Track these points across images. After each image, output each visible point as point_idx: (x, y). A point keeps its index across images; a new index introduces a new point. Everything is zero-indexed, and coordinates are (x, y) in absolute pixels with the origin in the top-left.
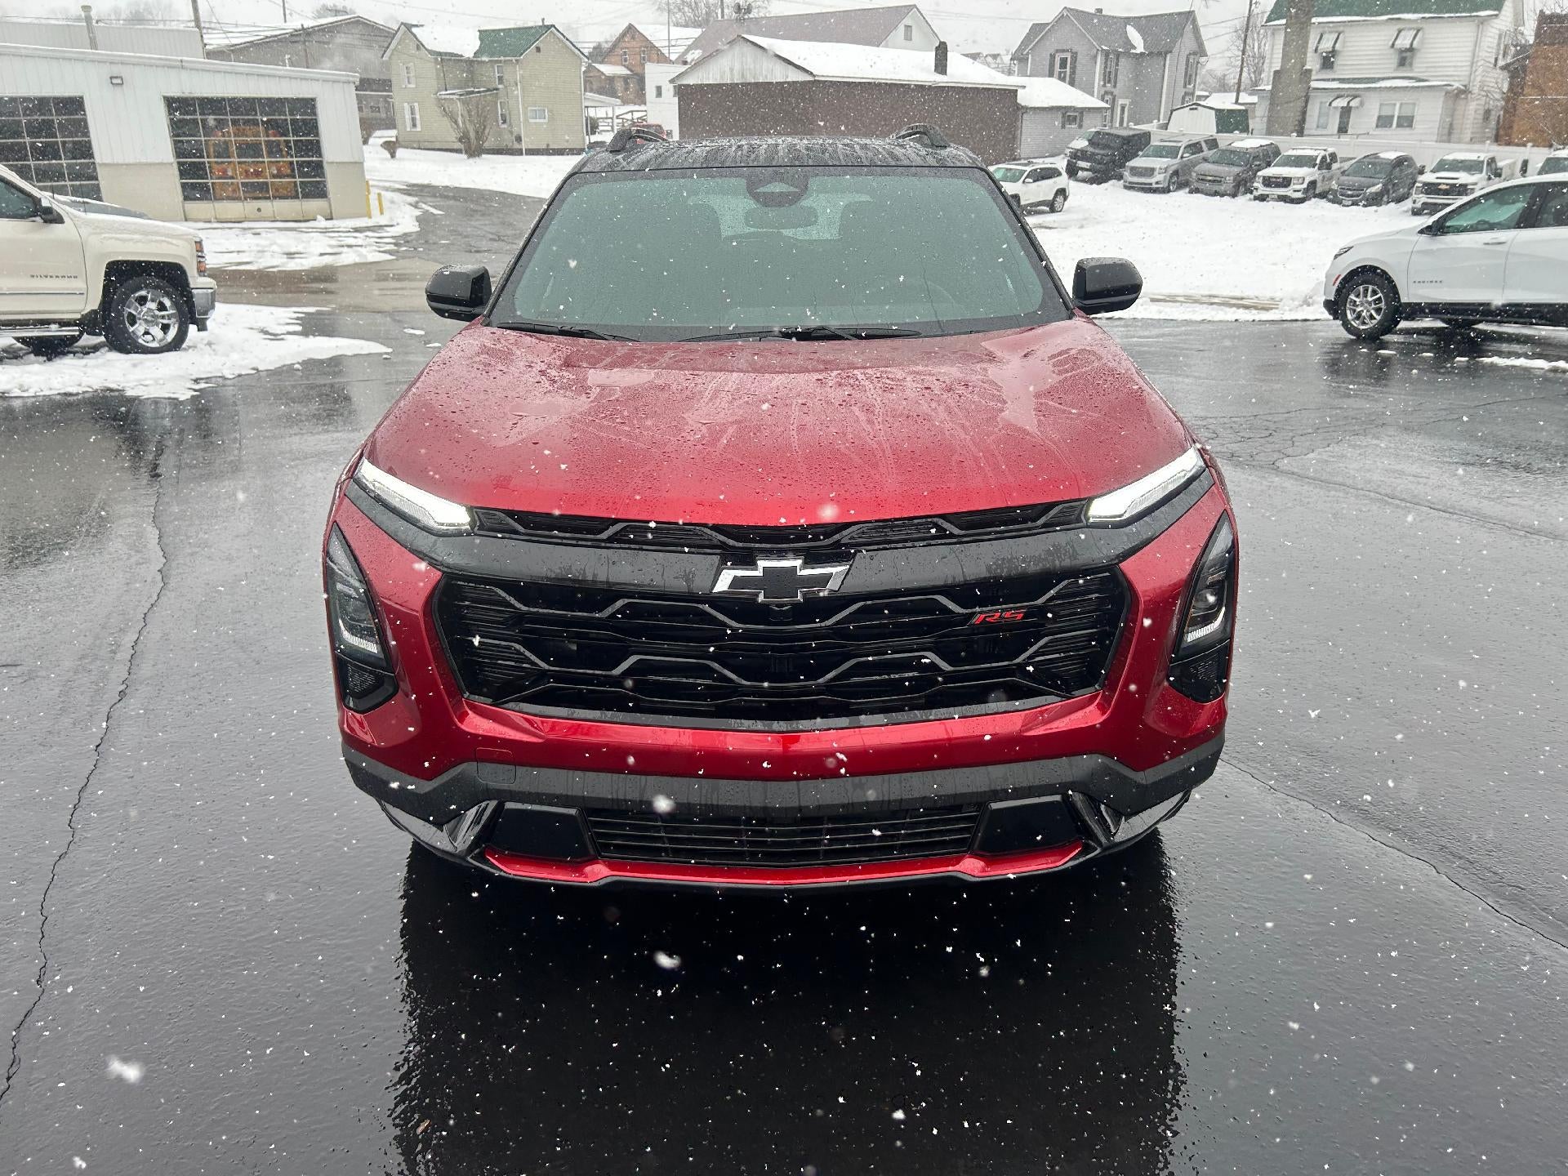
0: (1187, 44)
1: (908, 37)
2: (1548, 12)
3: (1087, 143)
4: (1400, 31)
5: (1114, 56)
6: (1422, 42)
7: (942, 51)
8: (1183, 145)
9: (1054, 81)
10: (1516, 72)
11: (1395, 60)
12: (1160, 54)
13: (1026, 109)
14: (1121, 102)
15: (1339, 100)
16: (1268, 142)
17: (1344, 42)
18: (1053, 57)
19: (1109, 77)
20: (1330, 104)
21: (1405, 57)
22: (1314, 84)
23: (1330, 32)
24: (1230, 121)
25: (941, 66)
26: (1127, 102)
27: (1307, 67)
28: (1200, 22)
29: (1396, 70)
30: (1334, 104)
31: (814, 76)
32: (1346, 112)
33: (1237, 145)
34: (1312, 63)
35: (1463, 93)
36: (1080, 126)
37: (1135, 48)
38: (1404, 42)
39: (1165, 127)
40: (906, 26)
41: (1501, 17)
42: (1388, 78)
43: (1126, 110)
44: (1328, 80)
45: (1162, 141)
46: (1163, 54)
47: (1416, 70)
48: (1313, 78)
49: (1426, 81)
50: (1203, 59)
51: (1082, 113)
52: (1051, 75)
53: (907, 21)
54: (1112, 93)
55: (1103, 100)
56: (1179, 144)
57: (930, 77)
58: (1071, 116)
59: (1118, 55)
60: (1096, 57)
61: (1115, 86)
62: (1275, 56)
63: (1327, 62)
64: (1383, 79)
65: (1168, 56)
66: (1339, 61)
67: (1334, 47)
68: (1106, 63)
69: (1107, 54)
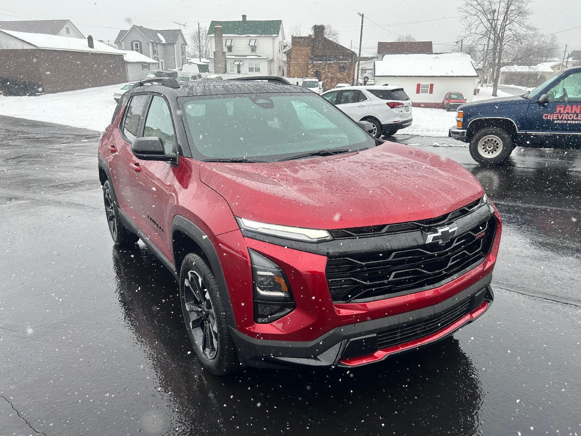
0: (180, 41)
1: (68, 32)
2: (294, 36)
3: (155, 76)
4: (250, 40)
5: (155, 44)
6: (257, 44)
7: (90, 39)
8: (190, 76)
9: (135, 52)
10: (288, 54)
11: (250, 50)
12: (171, 44)
13: (128, 63)
14: (161, 60)
15: (236, 62)
16: (219, 76)
17: (234, 43)
18: (132, 43)
19: (154, 52)
20: (234, 64)
21: (253, 49)
22: (227, 57)
23: (229, 39)
24: (203, 68)
25: (91, 45)
26: (163, 61)
27: (224, 51)
28: (183, 33)
29: (251, 53)
30: (235, 63)
31: (37, 47)
32: (239, 66)
33: (209, 77)
34: (225, 50)
35: (272, 61)
36: (149, 69)
37: (162, 41)
38: (252, 43)
39: (181, 70)
40: (66, 28)
41: (279, 37)
42: (250, 55)
43: (163, 63)
44: (230, 55)
45: (182, 75)
46: (173, 44)
47: (257, 53)
48: (226, 54)
49: (260, 56)
50: (186, 47)
51: (149, 65)
52: (132, 50)
53: (66, 26)
54: (157, 57)
55: (154, 59)
56: (189, 76)
57: (88, 49)
58: (145, 65)
59: (157, 44)
60: (149, 44)
61: (158, 55)
62: (212, 47)
63: (230, 49)
64: (248, 55)
65: (175, 45)
66: (233, 49)
67: (231, 44)
68: (153, 46)
69: (153, 43)
